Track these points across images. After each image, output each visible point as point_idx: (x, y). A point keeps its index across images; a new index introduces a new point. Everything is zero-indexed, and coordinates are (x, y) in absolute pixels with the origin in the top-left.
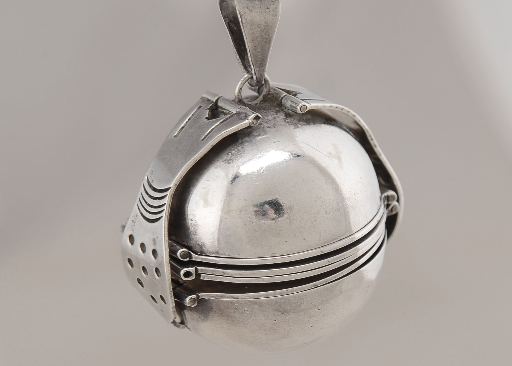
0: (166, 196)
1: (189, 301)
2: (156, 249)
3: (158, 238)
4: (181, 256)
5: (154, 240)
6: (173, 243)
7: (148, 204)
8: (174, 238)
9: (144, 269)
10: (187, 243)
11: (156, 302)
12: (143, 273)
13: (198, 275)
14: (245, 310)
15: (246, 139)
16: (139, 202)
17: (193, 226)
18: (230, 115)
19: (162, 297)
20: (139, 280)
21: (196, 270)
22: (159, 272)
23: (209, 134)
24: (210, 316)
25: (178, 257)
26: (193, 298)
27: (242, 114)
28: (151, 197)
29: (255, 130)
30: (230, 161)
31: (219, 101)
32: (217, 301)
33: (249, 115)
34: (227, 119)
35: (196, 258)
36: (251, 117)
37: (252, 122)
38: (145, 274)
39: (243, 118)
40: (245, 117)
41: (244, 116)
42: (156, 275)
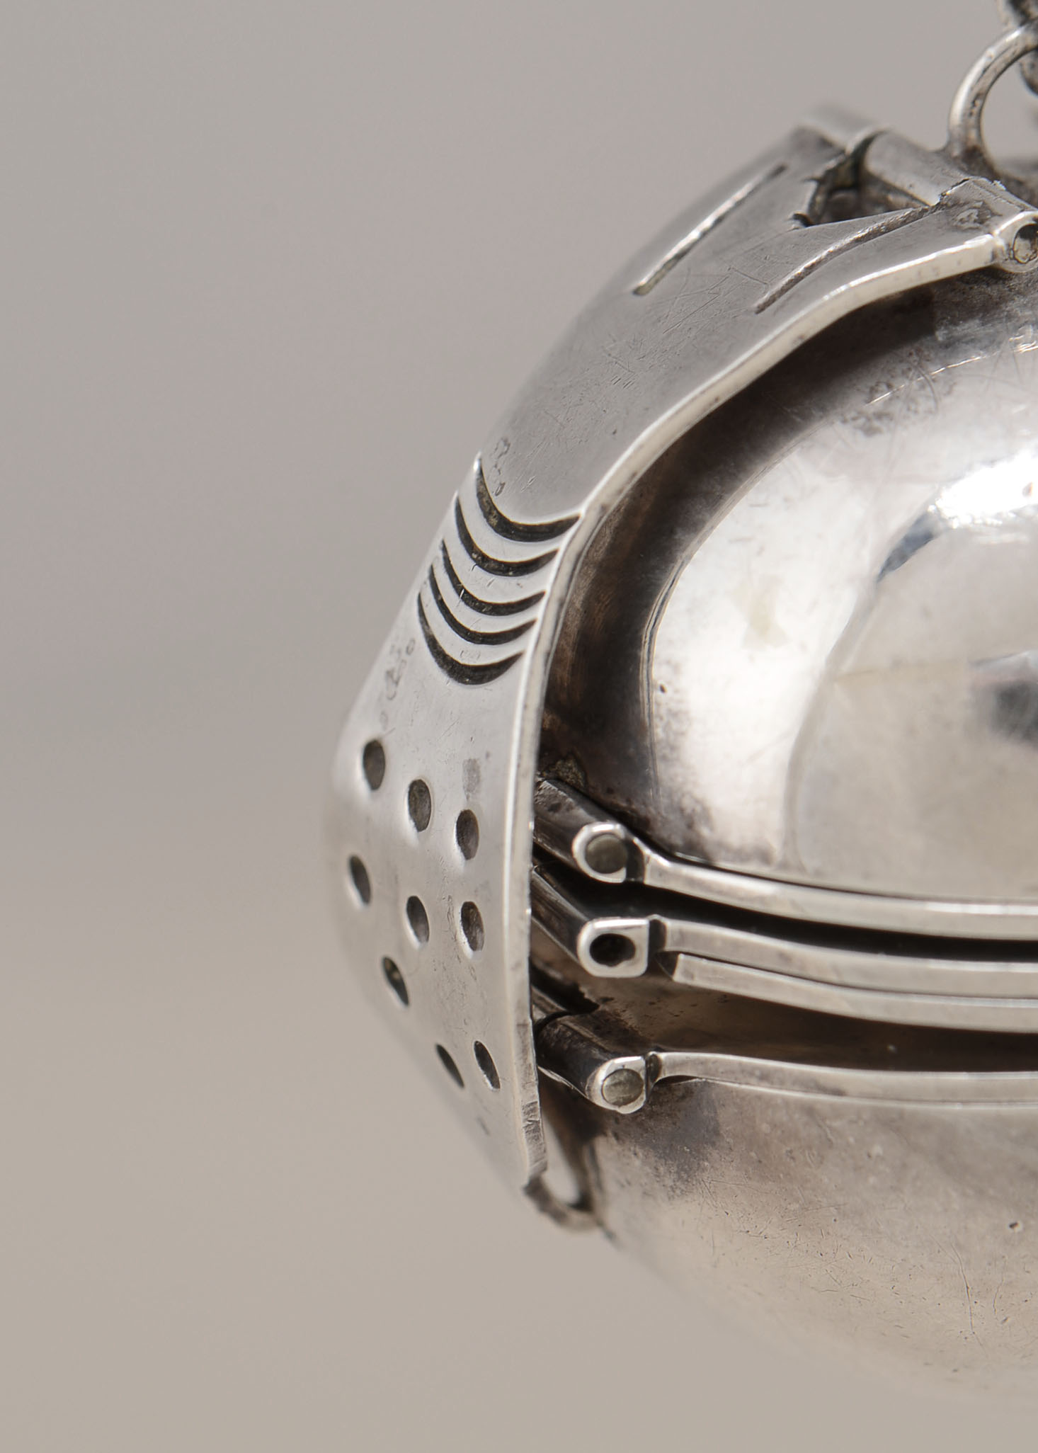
0: (550, 557)
1: (606, 1083)
2: (474, 812)
3: (488, 755)
4: (589, 856)
5: (472, 769)
6: (561, 793)
7: (466, 592)
8: (570, 770)
9: (415, 909)
10: (629, 801)
11: (460, 1082)
12: (410, 932)
13: (662, 961)
14: (869, 1156)
15: (971, 327)
16: (428, 583)
17: (665, 719)
18: (908, 212)
19: (482, 1054)
20: (391, 970)
21: (656, 933)
22: (479, 925)
23: (792, 286)
24: (704, 1170)
25: (575, 861)
26: (628, 1070)
27: (966, 207)
28: (483, 561)
29: (1019, 293)
30: (876, 424)
31: (873, 150)
32: (743, 1097)
33: (1000, 213)
34: (890, 228)
35: (662, 872)
36: (1005, 225)
37: (1010, 248)
38: (417, 934)
39: (966, 225)
40: (975, 221)
41: (974, 217)
42: (463, 939)
